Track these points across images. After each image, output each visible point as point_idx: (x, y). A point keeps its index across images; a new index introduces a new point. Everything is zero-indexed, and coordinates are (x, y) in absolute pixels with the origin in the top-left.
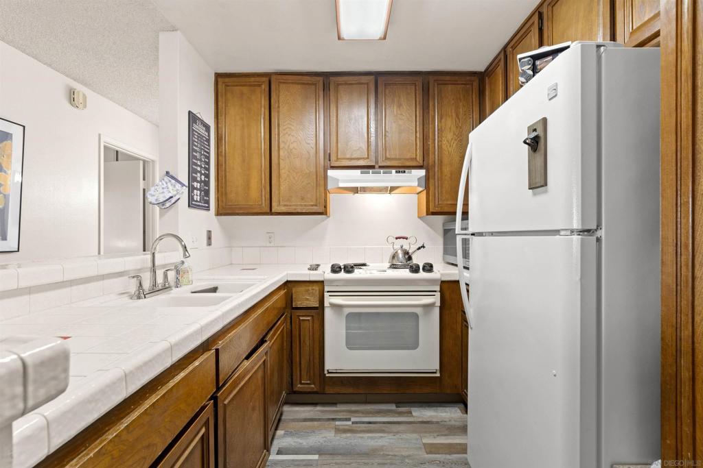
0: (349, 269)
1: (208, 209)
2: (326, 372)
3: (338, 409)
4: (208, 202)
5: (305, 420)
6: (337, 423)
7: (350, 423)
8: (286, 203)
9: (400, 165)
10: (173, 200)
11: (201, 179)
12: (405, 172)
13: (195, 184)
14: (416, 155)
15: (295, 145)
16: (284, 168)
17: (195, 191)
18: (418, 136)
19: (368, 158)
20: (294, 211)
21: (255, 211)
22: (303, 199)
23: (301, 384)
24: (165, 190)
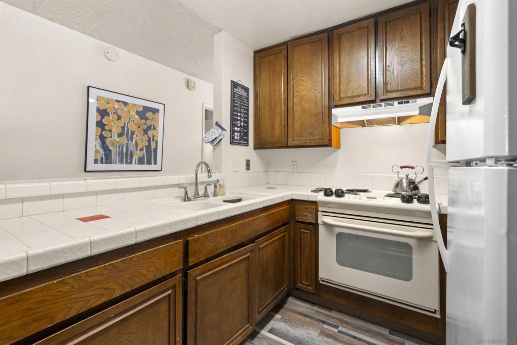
0: (340, 193)
1: (247, 145)
2: (320, 279)
3: (331, 314)
4: (247, 140)
5: (301, 314)
6: (325, 326)
7: (336, 330)
8: (298, 138)
9: (403, 96)
10: (218, 140)
11: (241, 125)
12: (408, 102)
13: (236, 129)
14: (422, 83)
15: (305, 92)
16: (297, 112)
17: (236, 133)
18: (424, 64)
19: (368, 94)
20: (304, 145)
21: (278, 145)
22: (311, 134)
23: (302, 283)
24: (213, 134)
